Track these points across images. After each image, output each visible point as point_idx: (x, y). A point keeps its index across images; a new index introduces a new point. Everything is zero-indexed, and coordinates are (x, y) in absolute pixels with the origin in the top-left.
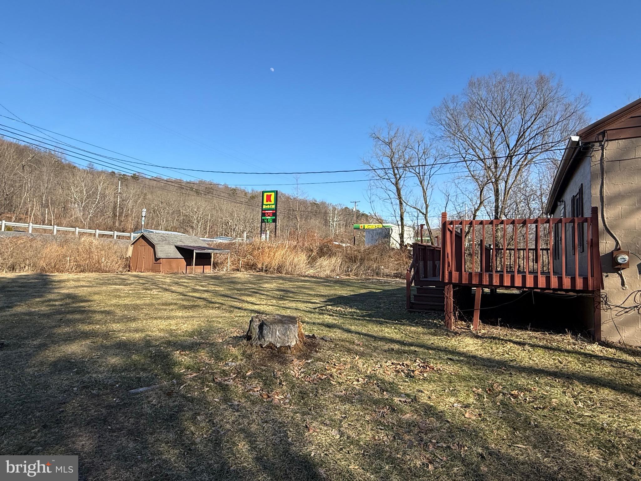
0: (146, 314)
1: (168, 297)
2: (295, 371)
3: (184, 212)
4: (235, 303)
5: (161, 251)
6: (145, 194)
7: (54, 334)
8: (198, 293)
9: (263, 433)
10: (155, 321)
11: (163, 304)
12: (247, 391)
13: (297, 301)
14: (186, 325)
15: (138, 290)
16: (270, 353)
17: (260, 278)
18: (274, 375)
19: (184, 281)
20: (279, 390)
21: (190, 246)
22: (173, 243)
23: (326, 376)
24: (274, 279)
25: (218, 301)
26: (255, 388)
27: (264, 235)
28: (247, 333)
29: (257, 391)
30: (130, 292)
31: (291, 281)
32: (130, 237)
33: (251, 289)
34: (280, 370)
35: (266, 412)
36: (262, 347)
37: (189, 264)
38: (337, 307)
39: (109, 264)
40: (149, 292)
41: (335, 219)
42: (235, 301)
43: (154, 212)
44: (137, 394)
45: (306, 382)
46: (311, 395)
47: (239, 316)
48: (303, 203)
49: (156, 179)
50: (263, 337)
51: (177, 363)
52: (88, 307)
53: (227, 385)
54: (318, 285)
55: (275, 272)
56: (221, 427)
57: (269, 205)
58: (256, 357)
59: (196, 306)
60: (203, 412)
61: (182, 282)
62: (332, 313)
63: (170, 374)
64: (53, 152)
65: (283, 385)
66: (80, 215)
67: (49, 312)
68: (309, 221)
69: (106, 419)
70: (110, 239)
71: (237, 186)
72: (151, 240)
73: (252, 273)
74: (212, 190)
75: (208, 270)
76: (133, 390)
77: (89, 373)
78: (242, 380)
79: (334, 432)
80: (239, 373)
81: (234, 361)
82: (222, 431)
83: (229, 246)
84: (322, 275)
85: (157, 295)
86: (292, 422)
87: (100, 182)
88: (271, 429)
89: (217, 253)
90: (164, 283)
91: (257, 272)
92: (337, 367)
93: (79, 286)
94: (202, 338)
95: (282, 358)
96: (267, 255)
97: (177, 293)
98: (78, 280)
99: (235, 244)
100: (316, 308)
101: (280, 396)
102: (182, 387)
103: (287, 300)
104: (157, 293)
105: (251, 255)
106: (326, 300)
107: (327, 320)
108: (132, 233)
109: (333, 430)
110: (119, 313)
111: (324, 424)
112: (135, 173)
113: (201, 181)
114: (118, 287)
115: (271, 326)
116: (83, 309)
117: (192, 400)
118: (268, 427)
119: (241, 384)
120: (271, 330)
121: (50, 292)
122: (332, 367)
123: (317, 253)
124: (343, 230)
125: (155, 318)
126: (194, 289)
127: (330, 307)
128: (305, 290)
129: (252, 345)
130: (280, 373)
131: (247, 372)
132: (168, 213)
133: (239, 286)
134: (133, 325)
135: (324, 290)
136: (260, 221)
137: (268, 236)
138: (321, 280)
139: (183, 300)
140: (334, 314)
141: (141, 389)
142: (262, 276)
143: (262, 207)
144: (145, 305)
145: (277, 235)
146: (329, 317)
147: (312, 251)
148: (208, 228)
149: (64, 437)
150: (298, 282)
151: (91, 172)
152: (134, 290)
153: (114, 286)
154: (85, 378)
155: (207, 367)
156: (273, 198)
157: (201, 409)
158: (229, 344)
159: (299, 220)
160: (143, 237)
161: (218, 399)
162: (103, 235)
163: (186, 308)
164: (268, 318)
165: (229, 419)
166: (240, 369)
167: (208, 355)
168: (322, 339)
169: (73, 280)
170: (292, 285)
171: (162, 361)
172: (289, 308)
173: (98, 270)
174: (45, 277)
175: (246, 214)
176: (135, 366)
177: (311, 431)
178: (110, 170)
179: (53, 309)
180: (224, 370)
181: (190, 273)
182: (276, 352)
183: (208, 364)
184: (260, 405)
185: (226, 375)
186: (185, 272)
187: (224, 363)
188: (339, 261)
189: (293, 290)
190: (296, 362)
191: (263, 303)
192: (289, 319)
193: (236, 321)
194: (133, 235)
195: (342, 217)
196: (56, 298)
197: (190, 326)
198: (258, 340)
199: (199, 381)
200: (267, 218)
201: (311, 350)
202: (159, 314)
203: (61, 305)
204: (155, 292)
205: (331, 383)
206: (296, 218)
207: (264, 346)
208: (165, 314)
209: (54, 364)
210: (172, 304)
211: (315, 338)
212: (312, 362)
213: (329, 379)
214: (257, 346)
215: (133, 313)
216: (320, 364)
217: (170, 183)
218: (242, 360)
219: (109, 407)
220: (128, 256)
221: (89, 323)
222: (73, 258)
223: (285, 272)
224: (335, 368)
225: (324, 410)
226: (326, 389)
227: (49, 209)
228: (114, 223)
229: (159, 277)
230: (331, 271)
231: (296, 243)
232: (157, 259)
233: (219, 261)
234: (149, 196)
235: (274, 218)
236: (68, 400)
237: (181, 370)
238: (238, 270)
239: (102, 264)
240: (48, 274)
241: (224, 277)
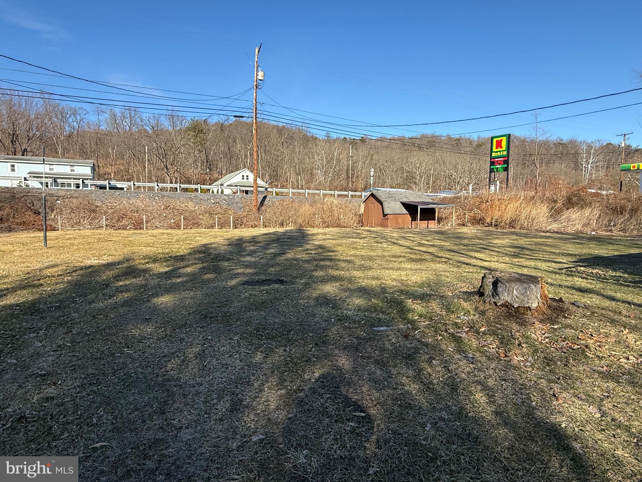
0: (380, 265)
1: (396, 250)
2: (537, 334)
3: (407, 168)
4: (463, 259)
5: (388, 208)
6: (372, 155)
7: (314, 276)
8: (424, 247)
9: (502, 391)
10: (387, 271)
11: (393, 256)
12: (482, 347)
13: (536, 259)
14: (415, 277)
15: (371, 243)
16: (505, 312)
17: (490, 233)
18: (512, 335)
19: (410, 235)
20: (518, 351)
21: (414, 202)
22: (398, 199)
23: (579, 347)
24: (506, 235)
25: (444, 256)
26: (490, 344)
27: (493, 186)
28: (480, 289)
29: (493, 348)
30: (365, 245)
31: (527, 237)
32: (361, 196)
33: (480, 244)
34: (519, 331)
35: (504, 371)
36: (496, 305)
37: (414, 219)
38: (593, 269)
39: (346, 220)
40: (380, 245)
41: (591, 161)
42: (462, 257)
43: (380, 171)
44: (379, 331)
45: (552, 349)
46: (559, 363)
47: (468, 272)
48: (545, 144)
49: (381, 139)
50: (498, 295)
51: (410, 310)
52: (334, 256)
53: (460, 337)
54: (564, 242)
55: (507, 226)
56: (456, 374)
57: (499, 152)
58: (490, 314)
59: (423, 259)
60: (437, 358)
61: (408, 237)
62: (585, 276)
63: (405, 319)
64: (301, 128)
65: (523, 347)
66: (322, 179)
67: (308, 258)
68: (551, 165)
69: (357, 347)
70: (346, 199)
71: (461, 135)
72: (380, 198)
73: (480, 228)
74: (434, 143)
75: (432, 225)
76: (375, 328)
77: (341, 309)
78: (475, 335)
79: (592, 409)
80: (471, 327)
81: (466, 315)
82: (458, 378)
83: (453, 201)
84: (570, 230)
85: (387, 248)
86: (536, 387)
87: (335, 149)
88: (511, 388)
89: (441, 208)
90: (392, 237)
91: (486, 226)
92: (595, 338)
93: (326, 239)
94: (432, 290)
95: (521, 319)
96: (497, 208)
97: (405, 246)
98: (325, 234)
99: (459, 198)
100: (562, 269)
101: (520, 358)
102: (417, 332)
103: (523, 258)
104: (387, 246)
105: (478, 208)
106: (576, 260)
107: (578, 283)
108: (363, 192)
109: (591, 407)
110: (358, 262)
111: (578, 397)
112: (362, 136)
113: (423, 135)
114: (354, 240)
115: (508, 284)
116: (331, 258)
117: (427, 345)
118: (507, 386)
119: (474, 338)
120: (507, 288)
121: (307, 243)
122: (588, 337)
123: (563, 204)
124: (602, 173)
125: (387, 269)
126: (419, 243)
127: (582, 268)
128: (546, 248)
129: (484, 302)
130: (518, 334)
131: (480, 328)
132: (393, 171)
133: (466, 241)
134: (370, 273)
135: (573, 249)
136: (489, 170)
137: (498, 187)
138: (569, 237)
139: (410, 253)
140: (589, 277)
141: (382, 328)
142: (491, 231)
143: (491, 154)
144: (378, 256)
145: (509, 185)
146: (581, 280)
147: (555, 201)
148: (431, 183)
149: (329, 355)
150: (536, 238)
151: (329, 141)
152: (368, 243)
153: (351, 239)
154: (339, 312)
155: (438, 317)
156: (504, 144)
157: (435, 355)
158: (460, 298)
159: (538, 166)
160: (372, 195)
161: (452, 348)
162: (340, 195)
163: (414, 261)
164: (503, 276)
165: (464, 369)
166: (473, 324)
167: (439, 306)
168: (573, 304)
169: (321, 234)
170: (529, 241)
171: (397, 307)
172: (526, 267)
173: (339, 226)
174: (303, 231)
175: (471, 164)
176: (375, 308)
177: (560, 402)
178: (342, 136)
179: (311, 257)
180: (456, 323)
181: (415, 228)
182: (513, 312)
183: (440, 315)
184: (496, 362)
185: (459, 328)
186: (410, 228)
187: (456, 316)
188: (597, 212)
189: (529, 247)
190: (538, 325)
191: (493, 260)
192: (529, 278)
193: (465, 277)
194: (364, 194)
195: (601, 157)
196: (311, 248)
197: (419, 278)
198: (491, 297)
199: (432, 329)
200: (497, 167)
201: (558, 315)
202: (391, 265)
203: (316, 254)
204: (385, 245)
205: (586, 355)
206: (534, 163)
207: (498, 304)
208: (396, 265)
209: (317, 299)
210: (400, 256)
211: (563, 302)
212: (560, 328)
213: (584, 350)
214: (490, 304)
215: (368, 263)
216: (570, 332)
217: (394, 142)
218: (474, 315)
219: (358, 338)
220: (360, 213)
221: (337, 269)
222: (320, 216)
223: (519, 227)
224: (593, 339)
225: (577, 383)
226: (579, 361)
227: (301, 177)
228: (348, 184)
229: (388, 231)
230: (583, 226)
231: (533, 193)
232: (385, 215)
233: (444, 216)
234: (375, 157)
235: (506, 166)
236: (329, 328)
237: (414, 317)
238: (464, 225)
239: (341, 221)
240: (304, 229)
241: (449, 232)
